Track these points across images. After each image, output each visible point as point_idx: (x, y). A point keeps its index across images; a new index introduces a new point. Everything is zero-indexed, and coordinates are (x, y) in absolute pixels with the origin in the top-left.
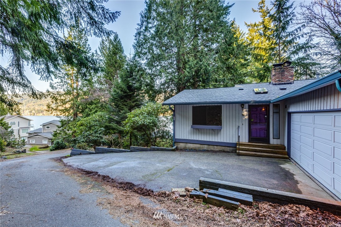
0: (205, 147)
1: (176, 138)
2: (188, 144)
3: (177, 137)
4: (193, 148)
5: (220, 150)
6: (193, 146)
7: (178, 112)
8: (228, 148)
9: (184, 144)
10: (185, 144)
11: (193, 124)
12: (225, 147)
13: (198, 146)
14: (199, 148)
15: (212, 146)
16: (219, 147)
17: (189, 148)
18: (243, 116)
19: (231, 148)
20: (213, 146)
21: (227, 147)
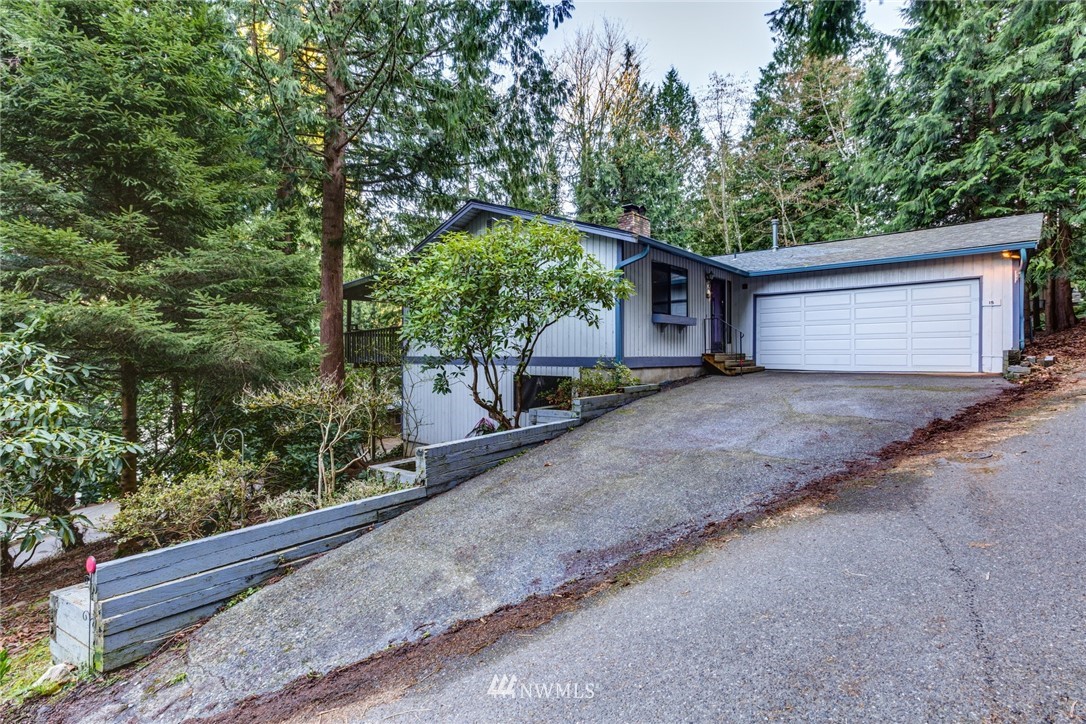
0: (668, 374)
1: (625, 355)
2: (644, 371)
3: (627, 351)
4: (652, 381)
5: (685, 377)
6: (653, 376)
8: (695, 369)
10: (640, 372)
11: (654, 312)
12: (691, 368)
13: (659, 372)
18: (707, 298)
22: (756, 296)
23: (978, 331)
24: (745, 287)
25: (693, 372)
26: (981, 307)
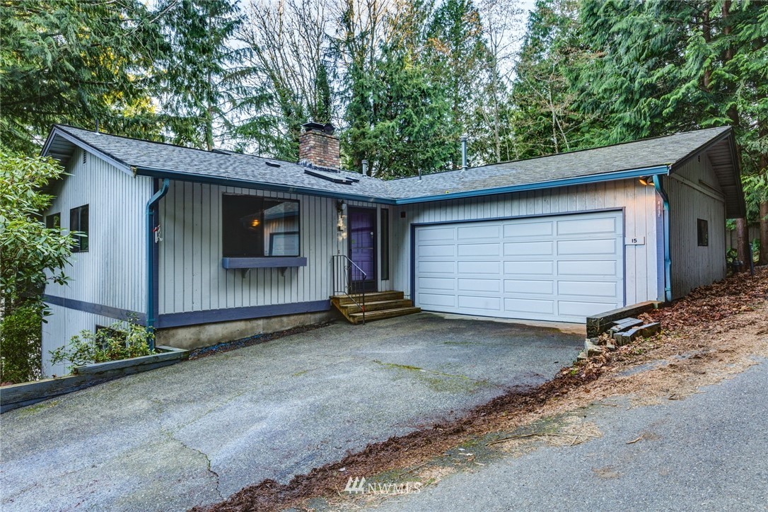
0: (260, 326)
1: (161, 312)
2: (207, 327)
3: (165, 308)
4: (224, 338)
5: (295, 326)
6: (225, 332)
7: (170, 209)
8: (312, 317)
9: (193, 330)
10: (198, 328)
11: (225, 255)
12: (306, 316)
13: (240, 326)
14: (242, 333)
15: (276, 320)
16: (292, 318)
17: (209, 341)
18: (339, 232)
19: (318, 316)
20: (279, 319)
21: (309, 315)
22: (413, 227)
23: (622, 276)
24: (403, 215)
25: (311, 319)
26: (625, 246)
